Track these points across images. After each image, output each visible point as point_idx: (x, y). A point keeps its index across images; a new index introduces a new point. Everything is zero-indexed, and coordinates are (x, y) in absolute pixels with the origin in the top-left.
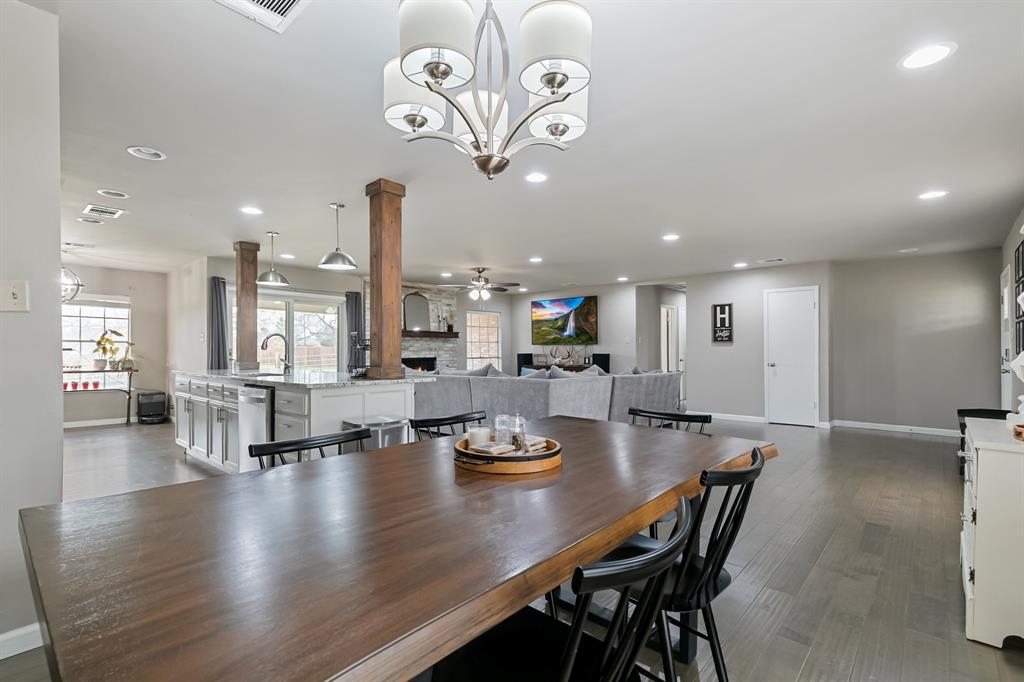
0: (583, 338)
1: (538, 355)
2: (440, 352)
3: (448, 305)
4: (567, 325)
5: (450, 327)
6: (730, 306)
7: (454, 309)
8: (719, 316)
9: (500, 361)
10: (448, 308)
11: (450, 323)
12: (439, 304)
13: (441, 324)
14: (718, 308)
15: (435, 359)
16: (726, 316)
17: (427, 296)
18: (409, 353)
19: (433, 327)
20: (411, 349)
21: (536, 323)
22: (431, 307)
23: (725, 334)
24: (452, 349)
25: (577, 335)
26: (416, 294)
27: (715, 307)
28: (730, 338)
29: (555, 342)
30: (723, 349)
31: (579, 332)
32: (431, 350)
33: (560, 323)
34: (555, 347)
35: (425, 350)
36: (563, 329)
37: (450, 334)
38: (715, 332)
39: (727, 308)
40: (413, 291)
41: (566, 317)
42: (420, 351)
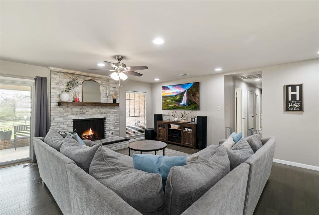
0: (193, 106)
1: (165, 115)
2: (108, 115)
3: (114, 88)
4: (182, 99)
5: (115, 100)
6: (301, 86)
7: (117, 90)
8: (290, 93)
9: (146, 118)
10: (113, 89)
11: (115, 97)
12: (108, 86)
13: (109, 99)
14: (290, 88)
15: (105, 119)
16: (297, 93)
17: (99, 82)
18: (86, 116)
19: (103, 100)
20: (87, 113)
21: (165, 98)
22: (102, 88)
23: (296, 106)
24: (116, 113)
25: (189, 105)
26: (91, 80)
27: (287, 87)
28: (301, 109)
29: (175, 108)
30: (294, 116)
31: (190, 103)
32: (102, 113)
33: (178, 98)
34: (174, 111)
35: (97, 114)
36: (180, 100)
37: (115, 104)
38: (287, 104)
39: (298, 88)
40: (89, 78)
41: (182, 94)
42: (94, 114)
